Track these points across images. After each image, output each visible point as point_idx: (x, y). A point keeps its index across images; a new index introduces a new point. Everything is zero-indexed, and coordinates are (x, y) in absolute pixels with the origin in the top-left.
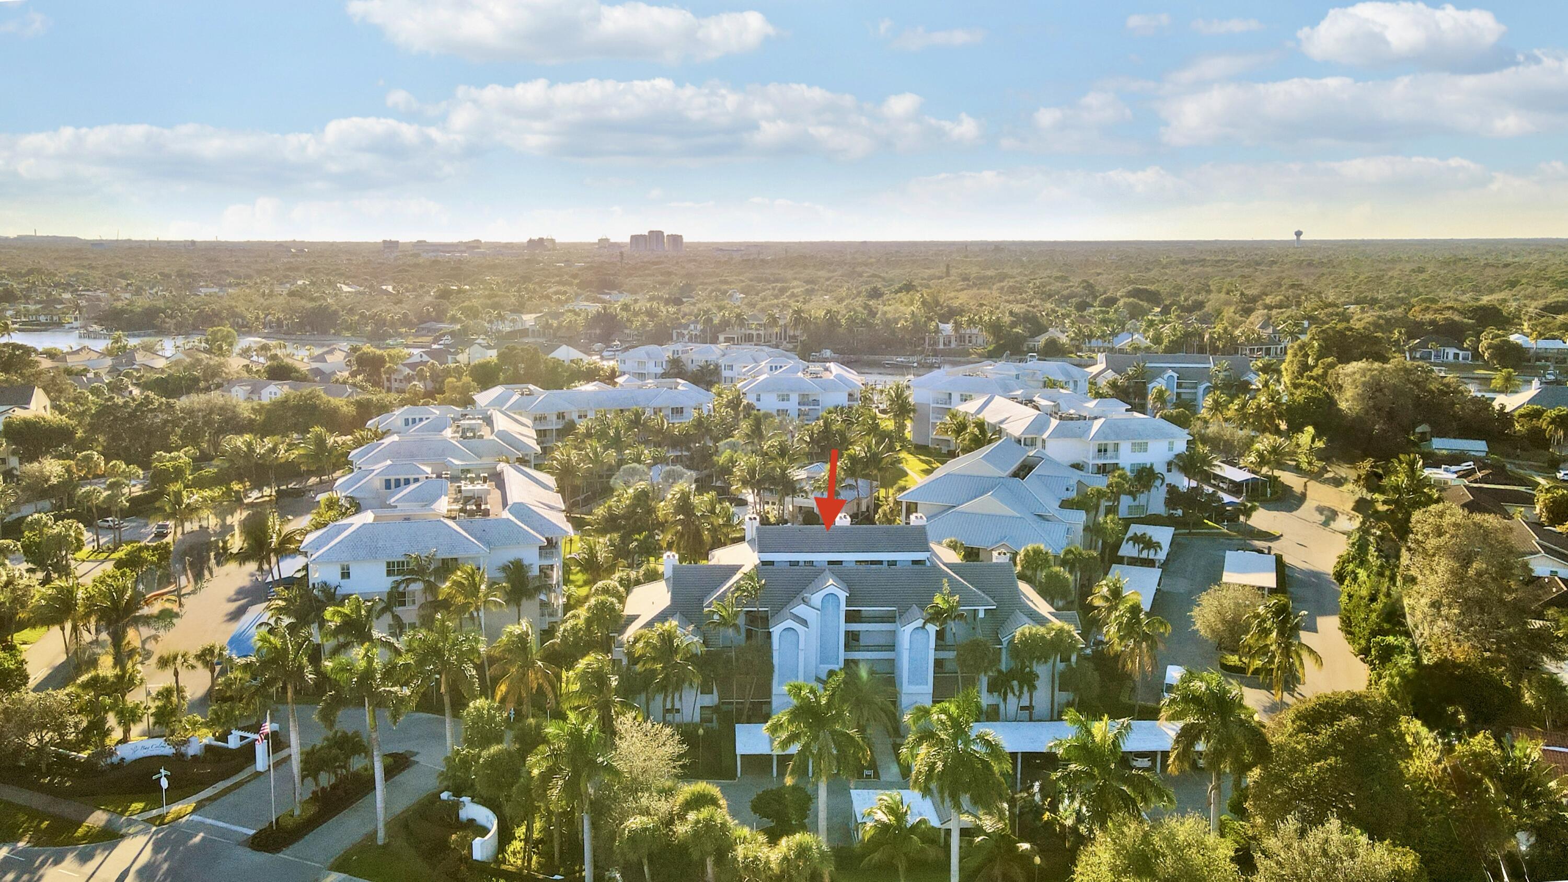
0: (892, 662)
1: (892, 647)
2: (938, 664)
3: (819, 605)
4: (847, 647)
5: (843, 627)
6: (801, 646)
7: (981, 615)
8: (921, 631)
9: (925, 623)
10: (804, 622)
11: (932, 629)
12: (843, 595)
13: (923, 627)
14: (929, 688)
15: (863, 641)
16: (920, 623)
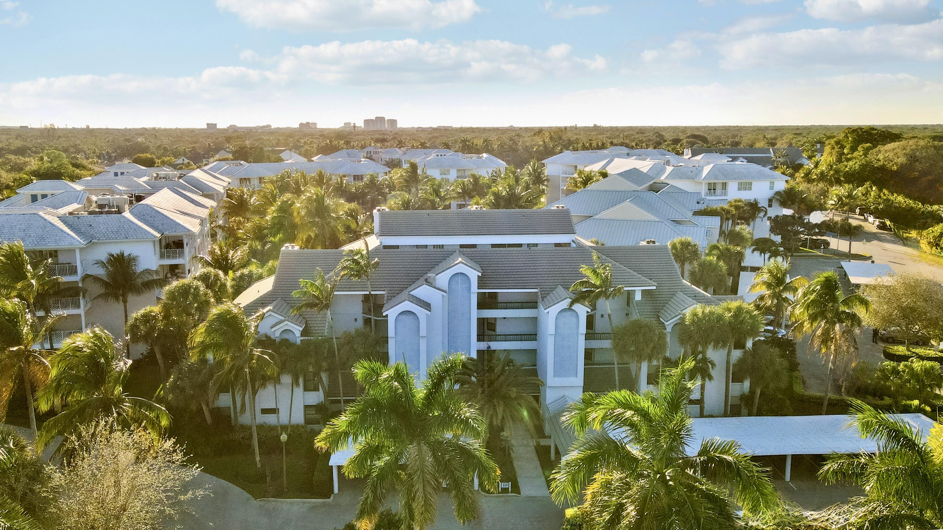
0: (533, 352)
1: (533, 336)
2: (589, 354)
3: (445, 286)
4: (481, 338)
5: (475, 314)
6: (423, 332)
7: (638, 297)
8: (568, 314)
9: (572, 304)
10: (427, 306)
11: (582, 310)
12: (474, 275)
13: (570, 309)
14: (579, 380)
15: (500, 329)
16: (565, 304)
